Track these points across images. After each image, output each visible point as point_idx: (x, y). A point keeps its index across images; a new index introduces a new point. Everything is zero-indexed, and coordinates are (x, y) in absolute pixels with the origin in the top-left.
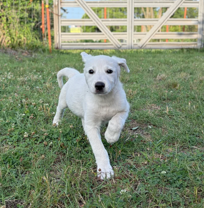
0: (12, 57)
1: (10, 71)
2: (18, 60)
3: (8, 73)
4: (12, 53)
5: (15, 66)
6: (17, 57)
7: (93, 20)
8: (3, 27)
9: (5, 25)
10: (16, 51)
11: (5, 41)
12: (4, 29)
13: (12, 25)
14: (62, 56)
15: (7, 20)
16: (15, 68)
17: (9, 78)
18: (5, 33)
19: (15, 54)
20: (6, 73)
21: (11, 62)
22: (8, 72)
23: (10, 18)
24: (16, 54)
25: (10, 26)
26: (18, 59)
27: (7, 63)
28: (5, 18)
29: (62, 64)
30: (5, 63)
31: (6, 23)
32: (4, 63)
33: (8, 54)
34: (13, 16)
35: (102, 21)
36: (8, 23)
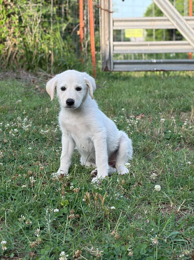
0: (28, 86)
1: (26, 114)
2: (39, 92)
3: (22, 118)
4: (28, 79)
5: (35, 104)
6: (37, 87)
7: (170, 19)
8: (14, 33)
9: (17, 29)
10: (36, 75)
11: (15, 57)
12: (14, 37)
13: (28, 29)
14: (116, 84)
15: (20, 20)
16: (35, 109)
17: (26, 128)
18: (17, 43)
19: (33, 81)
20: (19, 118)
21: (27, 98)
22: (23, 116)
23: (25, 17)
24: (36, 81)
25: (25, 30)
26: (39, 90)
27: (20, 99)
28: (17, 17)
29: (118, 100)
30: (18, 98)
31: (18, 26)
32: (15, 99)
33: (21, 80)
34: (30, 14)
35: (187, 20)
36: (21, 27)
